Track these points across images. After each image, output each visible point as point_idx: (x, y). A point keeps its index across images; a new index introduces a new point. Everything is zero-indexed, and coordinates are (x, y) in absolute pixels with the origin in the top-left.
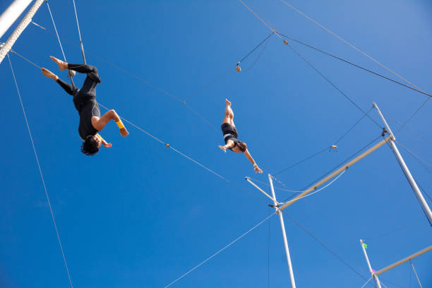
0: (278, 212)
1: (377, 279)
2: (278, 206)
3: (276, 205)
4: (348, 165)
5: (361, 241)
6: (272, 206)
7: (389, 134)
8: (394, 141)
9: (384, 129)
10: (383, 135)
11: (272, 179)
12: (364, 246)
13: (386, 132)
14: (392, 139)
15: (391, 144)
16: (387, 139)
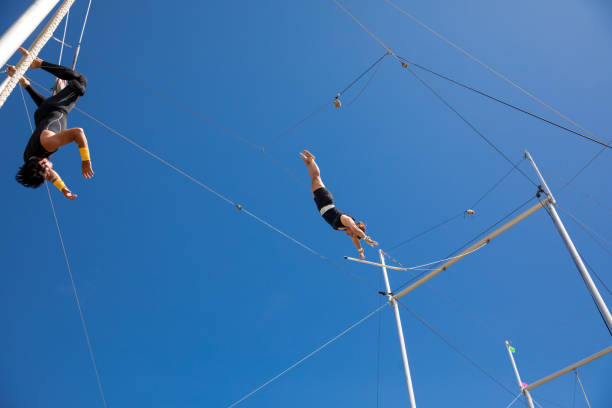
0: (392, 302)
1: (529, 396)
2: (392, 294)
3: (389, 291)
4: (490, 236)
5: (507, 343)
6: (384, 294)
7: (547, 194)
8: (554, 205)
9: (539, 187)
10: (538, 196)
11: (385, 256)
12: (511, 350)
13: (542, 191)
14: (550, 201)
15: (550, 209)
16: (544, 201)
